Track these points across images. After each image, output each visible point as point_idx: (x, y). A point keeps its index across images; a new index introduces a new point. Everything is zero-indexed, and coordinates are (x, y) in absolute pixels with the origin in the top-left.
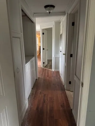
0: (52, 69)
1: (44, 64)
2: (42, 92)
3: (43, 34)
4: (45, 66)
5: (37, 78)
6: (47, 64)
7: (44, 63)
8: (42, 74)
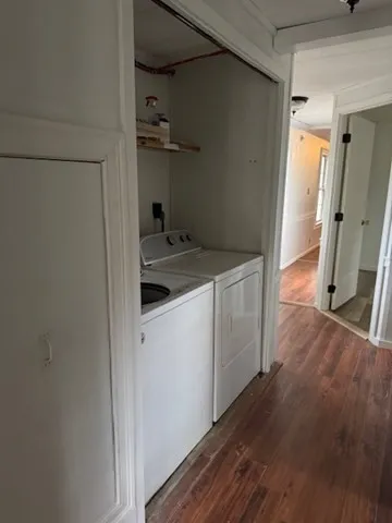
0: (367, 329)
1: (334, 295)
2: (255, 463)
3: (346, 138)
4: (333, 308)
5: (267, 369)
6: (353, 293)
7: (331, 289)
8: (303, 351)
